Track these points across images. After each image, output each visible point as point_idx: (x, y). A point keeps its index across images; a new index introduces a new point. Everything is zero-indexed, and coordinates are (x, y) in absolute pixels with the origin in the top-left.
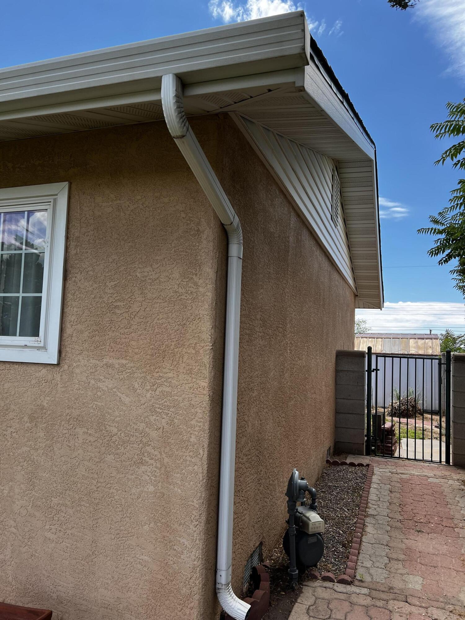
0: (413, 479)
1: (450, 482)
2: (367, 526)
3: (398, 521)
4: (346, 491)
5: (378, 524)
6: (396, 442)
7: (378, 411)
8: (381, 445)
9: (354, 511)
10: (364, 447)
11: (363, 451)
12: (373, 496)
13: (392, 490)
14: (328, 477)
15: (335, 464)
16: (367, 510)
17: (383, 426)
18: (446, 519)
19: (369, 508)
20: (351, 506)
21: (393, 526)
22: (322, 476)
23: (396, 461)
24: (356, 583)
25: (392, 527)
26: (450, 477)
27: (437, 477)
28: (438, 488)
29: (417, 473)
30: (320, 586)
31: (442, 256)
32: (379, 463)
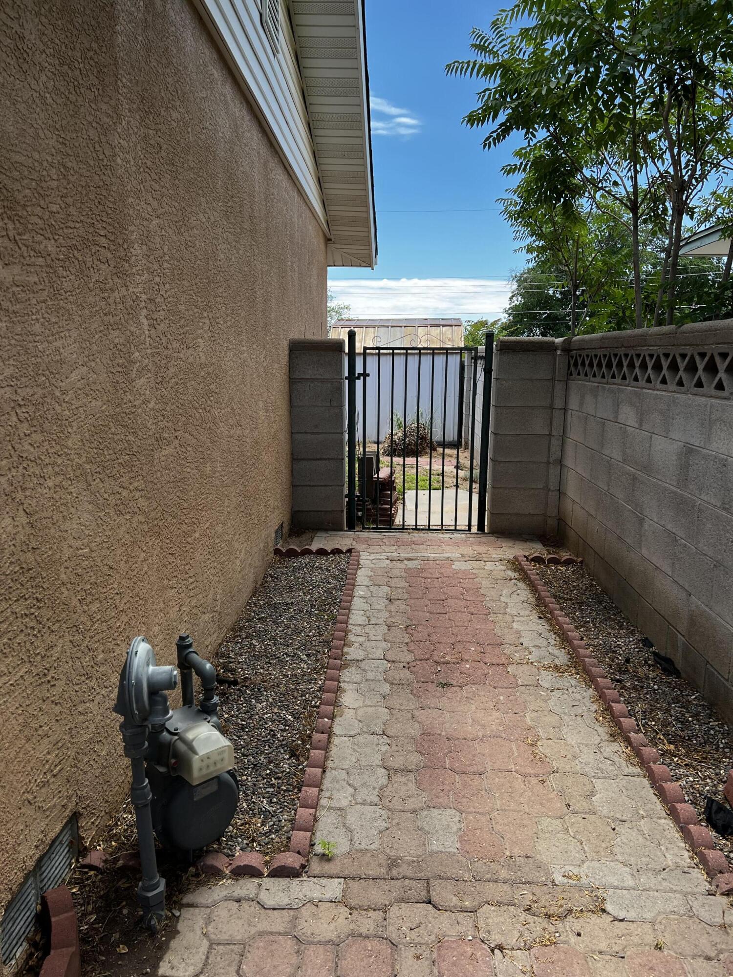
0: (427, 567)
1: (489, 566)
2: (344, 691)
3: (404, 667)
4: (307, 611)
5: (367, 680)
6: (397, 499)
7: (367, 450)
8: (374, 509)
9: (319, 656)
10: (342, 517)
11: (342, 525)
12: (357, 617)
13: (393, 597)
14: (276, 585)
15: (292, 554)
16: (346, 650)
17: (376, 476)
18: (489, 646)
19: (349, 645)
20: (315, 646)
21: (394, 682)
22: (264, 584)
23: (398, 535)
24: (315, 866)
25: (392, 684)
26: (487, 555)
27: (467, 559)
28: (471, 580)
29: (433, 555)
30: (227, 899)
31: (491, 126)
32: (369, 543)
